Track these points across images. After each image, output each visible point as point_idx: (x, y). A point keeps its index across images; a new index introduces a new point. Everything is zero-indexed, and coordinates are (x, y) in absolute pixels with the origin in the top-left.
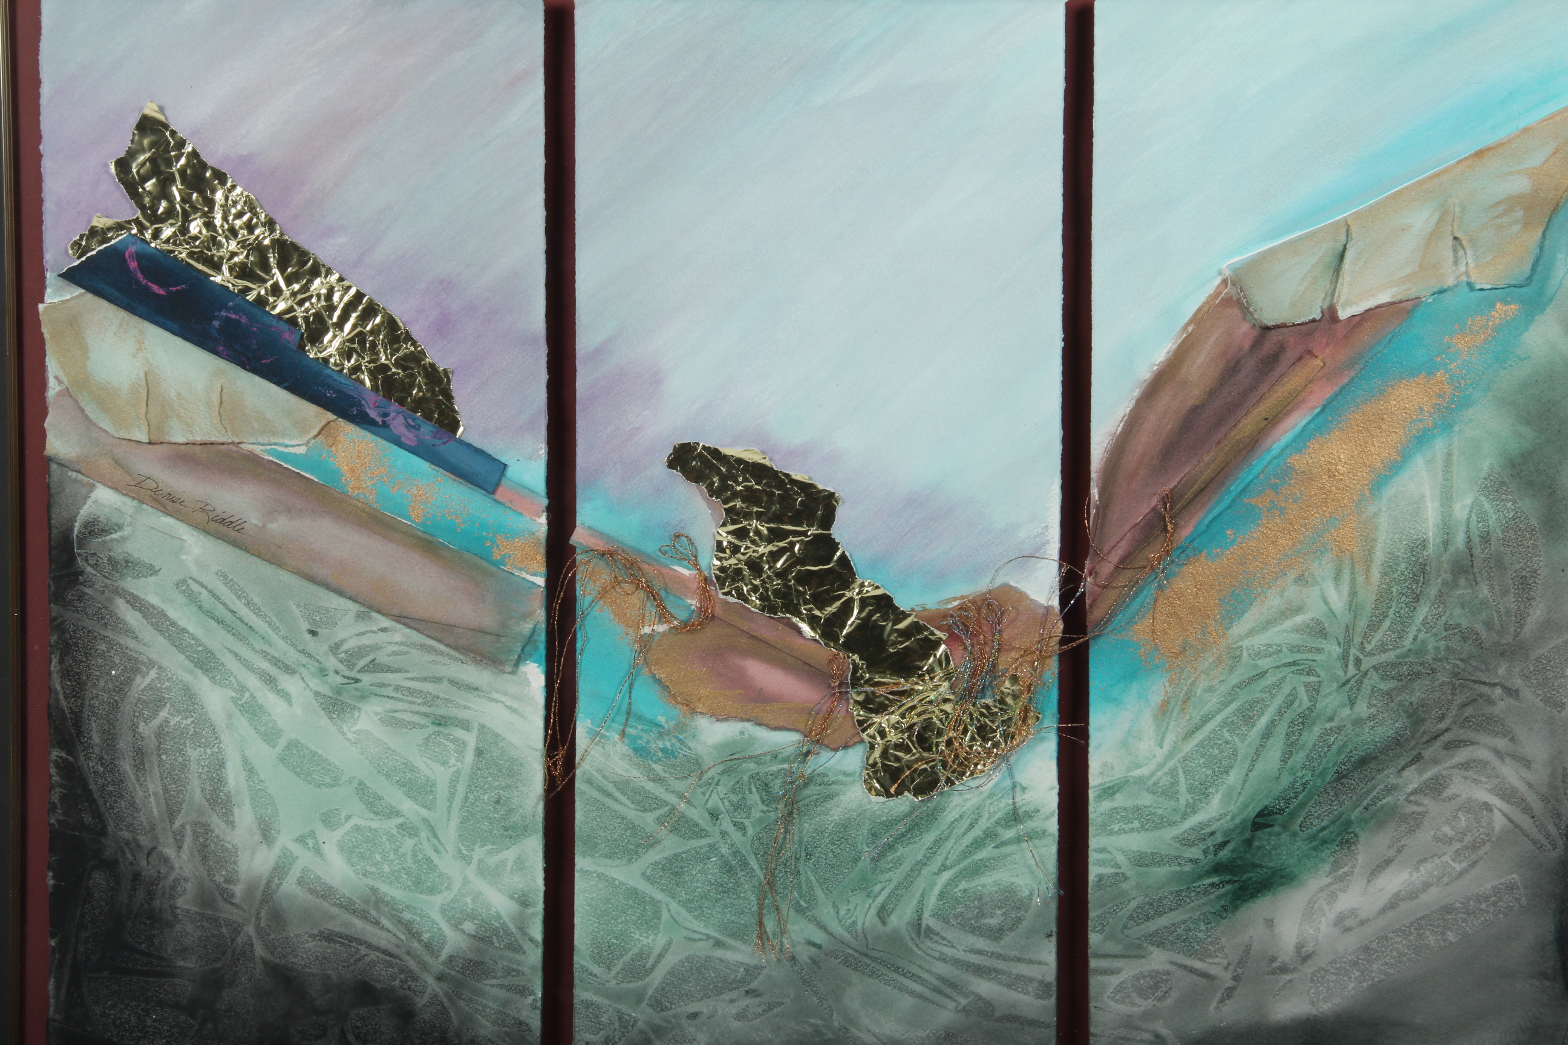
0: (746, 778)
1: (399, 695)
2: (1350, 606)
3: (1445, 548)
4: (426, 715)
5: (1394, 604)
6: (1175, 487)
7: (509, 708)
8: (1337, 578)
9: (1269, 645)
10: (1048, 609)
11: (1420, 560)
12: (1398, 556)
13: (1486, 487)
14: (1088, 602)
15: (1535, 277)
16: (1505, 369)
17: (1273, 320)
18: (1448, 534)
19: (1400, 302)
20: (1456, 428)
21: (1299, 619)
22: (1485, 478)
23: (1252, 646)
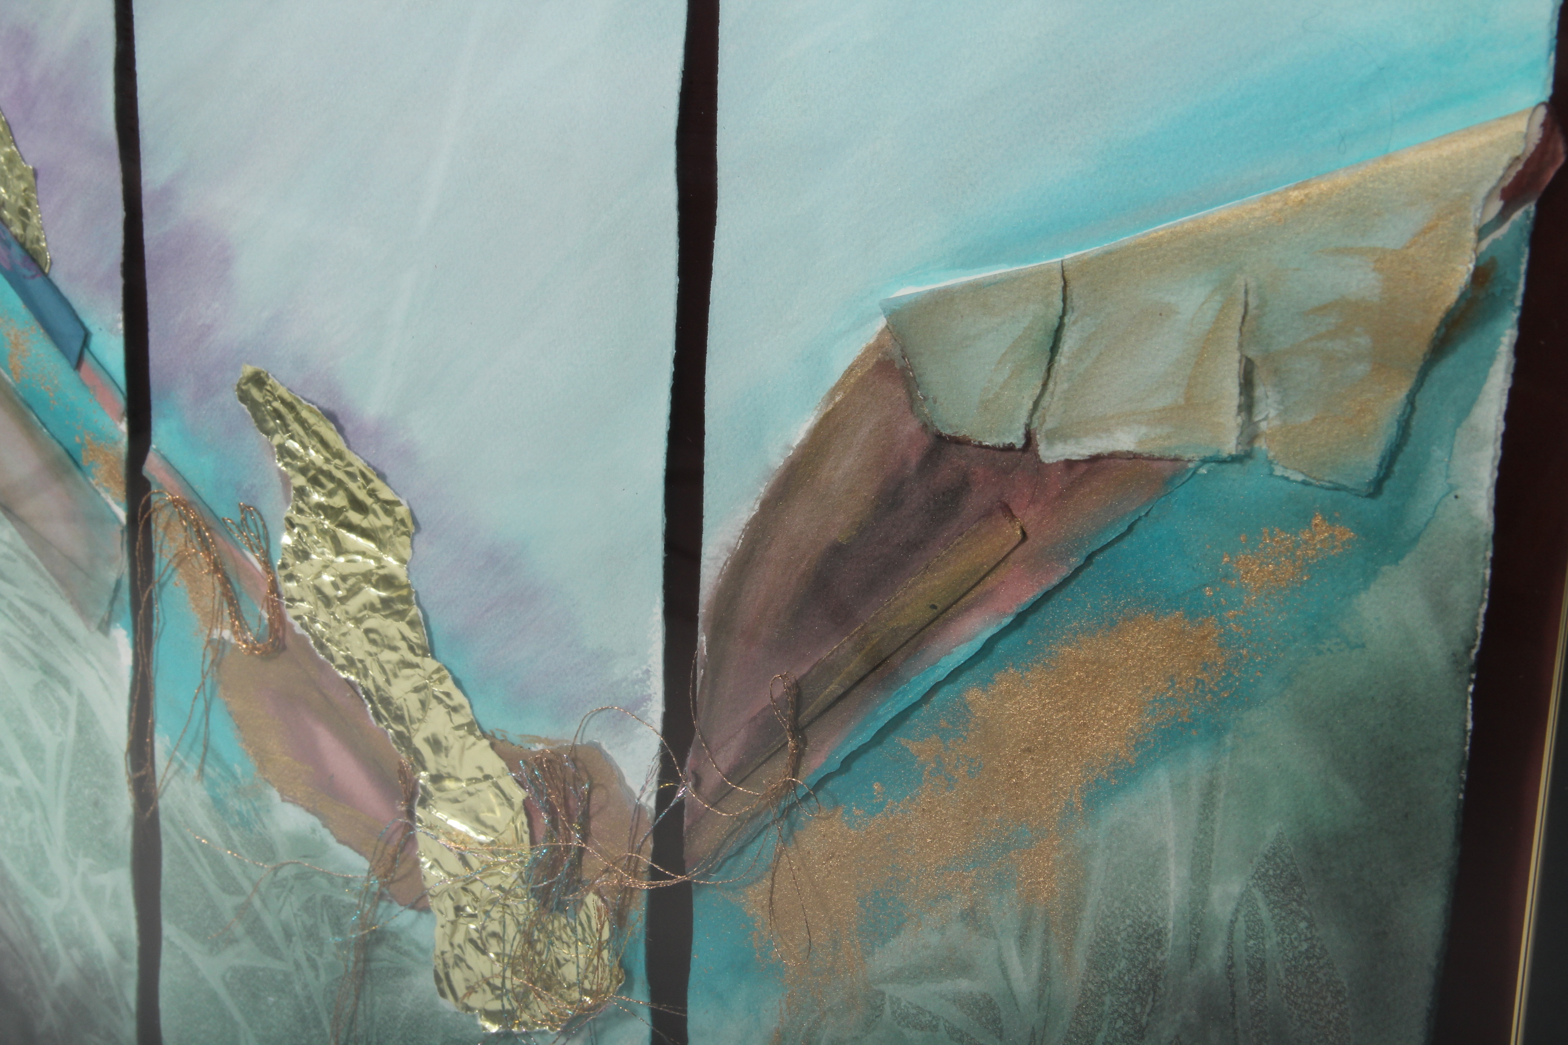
0: (318, 897)
1: (11, 614)
2: (1040, 996)
3: (1192, 961)
4: (36, 655)
5: (1105, 1026)
6: (805, 676)
7: (102, 680)
8: (1023, 940)
9: (921, 1010)
10: (639, 809)
11: (1150, 966)
12: (1116, 943)
13: (1265, 874)
14: (687, 821)
15: (1389, 484)
16: (1319, 653)
17: (950, 426)
18: (1198, 936)
19: (1151, 458)
20: (1228, 740)
21: (964, 985)
22: (1266, 857)
23: (898, 999)
